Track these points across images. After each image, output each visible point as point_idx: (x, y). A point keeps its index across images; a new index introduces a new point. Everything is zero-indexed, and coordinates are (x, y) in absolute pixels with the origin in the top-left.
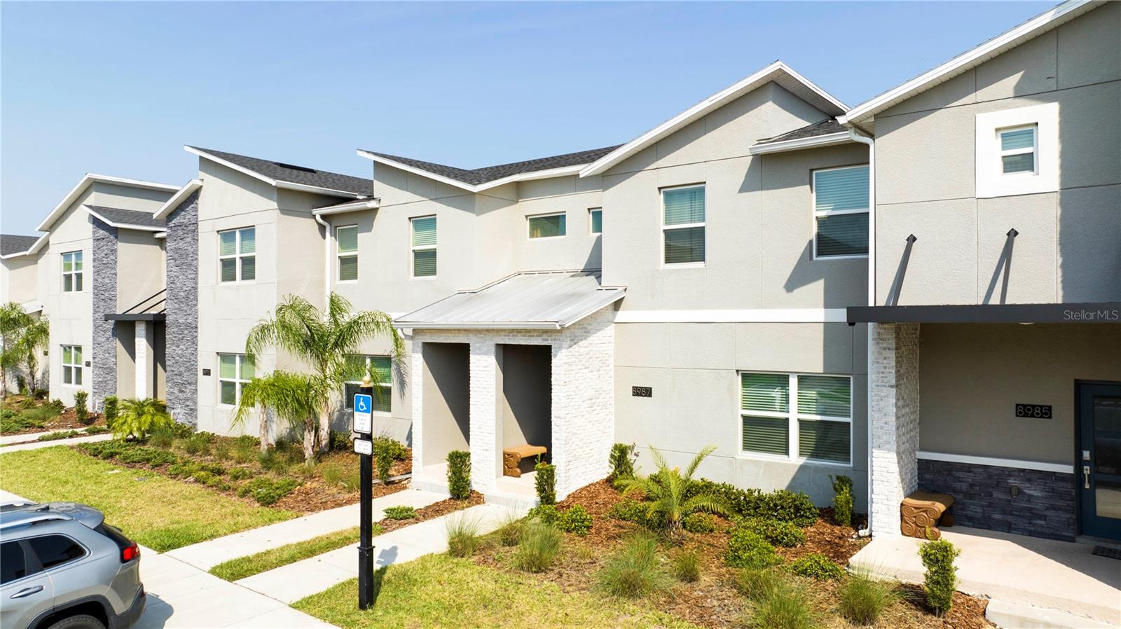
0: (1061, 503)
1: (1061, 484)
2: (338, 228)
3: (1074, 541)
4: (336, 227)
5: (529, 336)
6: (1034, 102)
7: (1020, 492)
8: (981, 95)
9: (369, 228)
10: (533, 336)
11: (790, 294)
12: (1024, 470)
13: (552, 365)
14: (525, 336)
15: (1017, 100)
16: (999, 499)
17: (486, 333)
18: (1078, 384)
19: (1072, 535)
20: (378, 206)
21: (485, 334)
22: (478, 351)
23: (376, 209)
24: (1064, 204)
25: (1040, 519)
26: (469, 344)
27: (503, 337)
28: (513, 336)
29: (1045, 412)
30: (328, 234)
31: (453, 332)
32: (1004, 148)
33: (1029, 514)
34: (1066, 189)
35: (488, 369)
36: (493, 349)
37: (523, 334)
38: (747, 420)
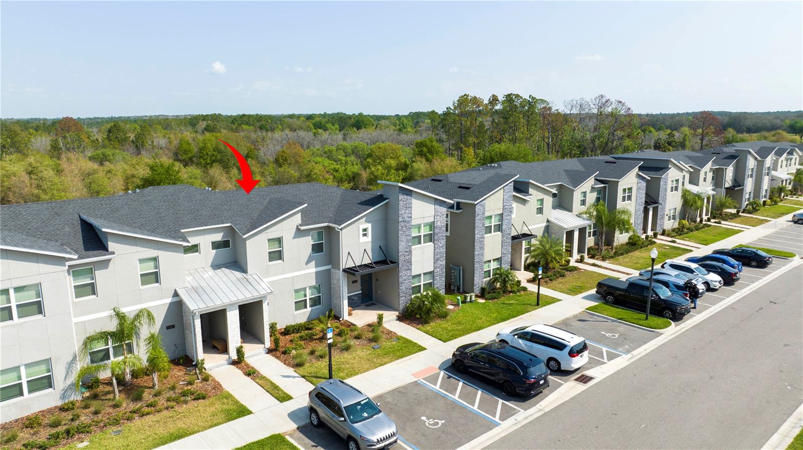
0: (359, 299)
1: (360, 295)
3: (361, 306)
6: (367, 224)
7: (355, 300)
9: (106, 269)
11: (307, 266)
12: (355, 295)
13: (263, 306)
15: (364, 224)
16: (351, 302)
17: (234, 303)
20: (115, 256)
22: (230, 310)
26: (226, 309)
27: (242, 302)
29: (357, 281)
31: (217, 306)
33: (355, 303)
34: (372, 241)
35: (235, 315)
38: (296, 302)
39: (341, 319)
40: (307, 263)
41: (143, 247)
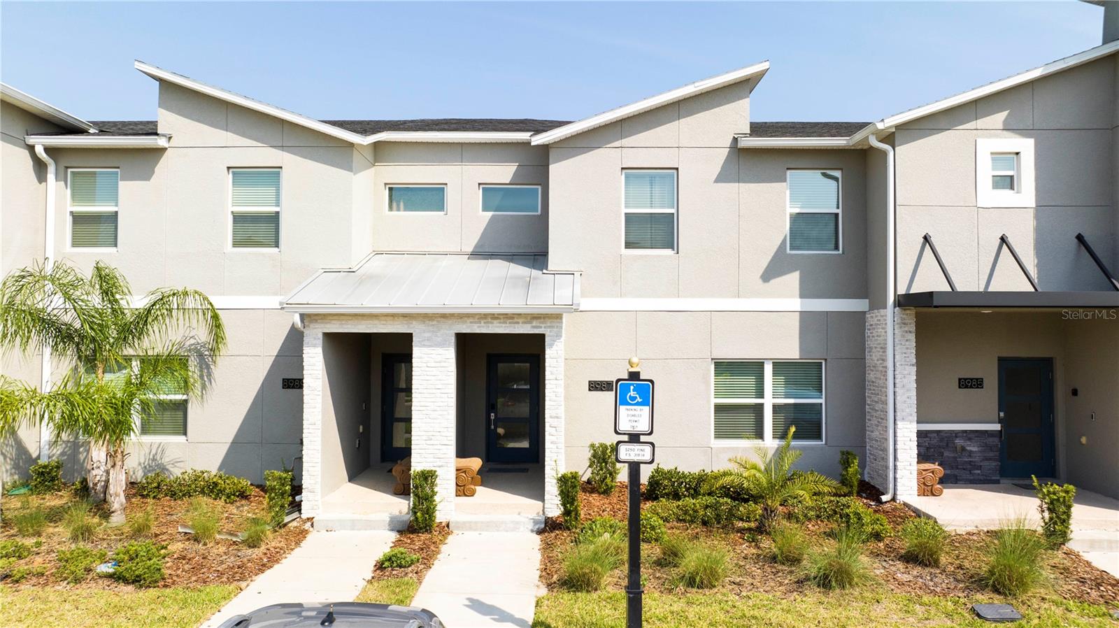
0: (991, 454)
1: (991, 440)
2: (70, 170)
3: (999, 483)
4: (67, 168)
5: (510, 323)
6: (1017, 136)
7: (963, 449)
8: (980, 123)
9: (147, 176)
10: (518, 323)
11: (766, 284)
12: (966, 431)
13: (546, 356)
14: (503, 323)
15: (1005, 132)
16: (948, 457)
17: (442, 319)
18: (1001, 360)
19: (998, 478)
20: (166, 145)
21: (438, 321)
22: (426, 343)
23: (164, 150)
24: (1037, 217)
25: (977, 469)
26: (411, 335)
27: (469, 324)
28: (485, 323)
29: (977, 383)
30: (51, 176)
31: (383, 318)
32: (993, 169)
33: (969, 467)
34: (1040, 207)
35: (443, 364)
36: (453, 340)
37: (502, 321)
38: (719, 409)
39: (884, 498)
40: (768, 276)
41: (244, 135)
